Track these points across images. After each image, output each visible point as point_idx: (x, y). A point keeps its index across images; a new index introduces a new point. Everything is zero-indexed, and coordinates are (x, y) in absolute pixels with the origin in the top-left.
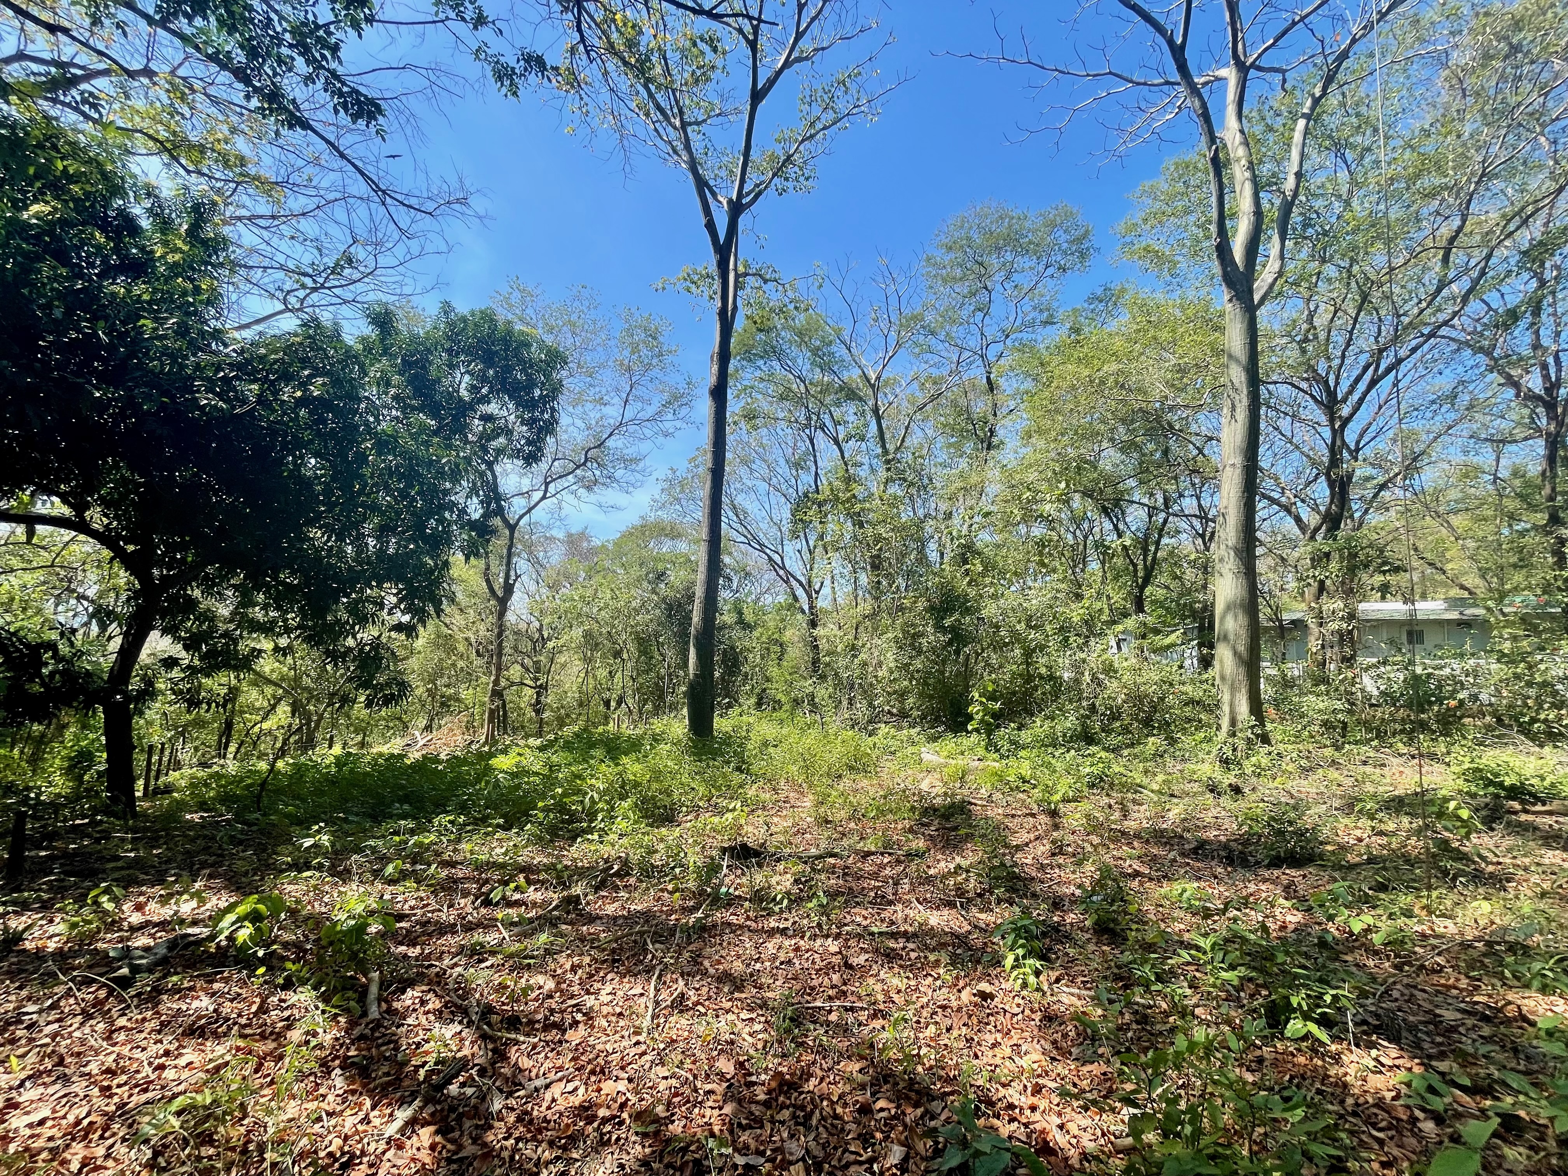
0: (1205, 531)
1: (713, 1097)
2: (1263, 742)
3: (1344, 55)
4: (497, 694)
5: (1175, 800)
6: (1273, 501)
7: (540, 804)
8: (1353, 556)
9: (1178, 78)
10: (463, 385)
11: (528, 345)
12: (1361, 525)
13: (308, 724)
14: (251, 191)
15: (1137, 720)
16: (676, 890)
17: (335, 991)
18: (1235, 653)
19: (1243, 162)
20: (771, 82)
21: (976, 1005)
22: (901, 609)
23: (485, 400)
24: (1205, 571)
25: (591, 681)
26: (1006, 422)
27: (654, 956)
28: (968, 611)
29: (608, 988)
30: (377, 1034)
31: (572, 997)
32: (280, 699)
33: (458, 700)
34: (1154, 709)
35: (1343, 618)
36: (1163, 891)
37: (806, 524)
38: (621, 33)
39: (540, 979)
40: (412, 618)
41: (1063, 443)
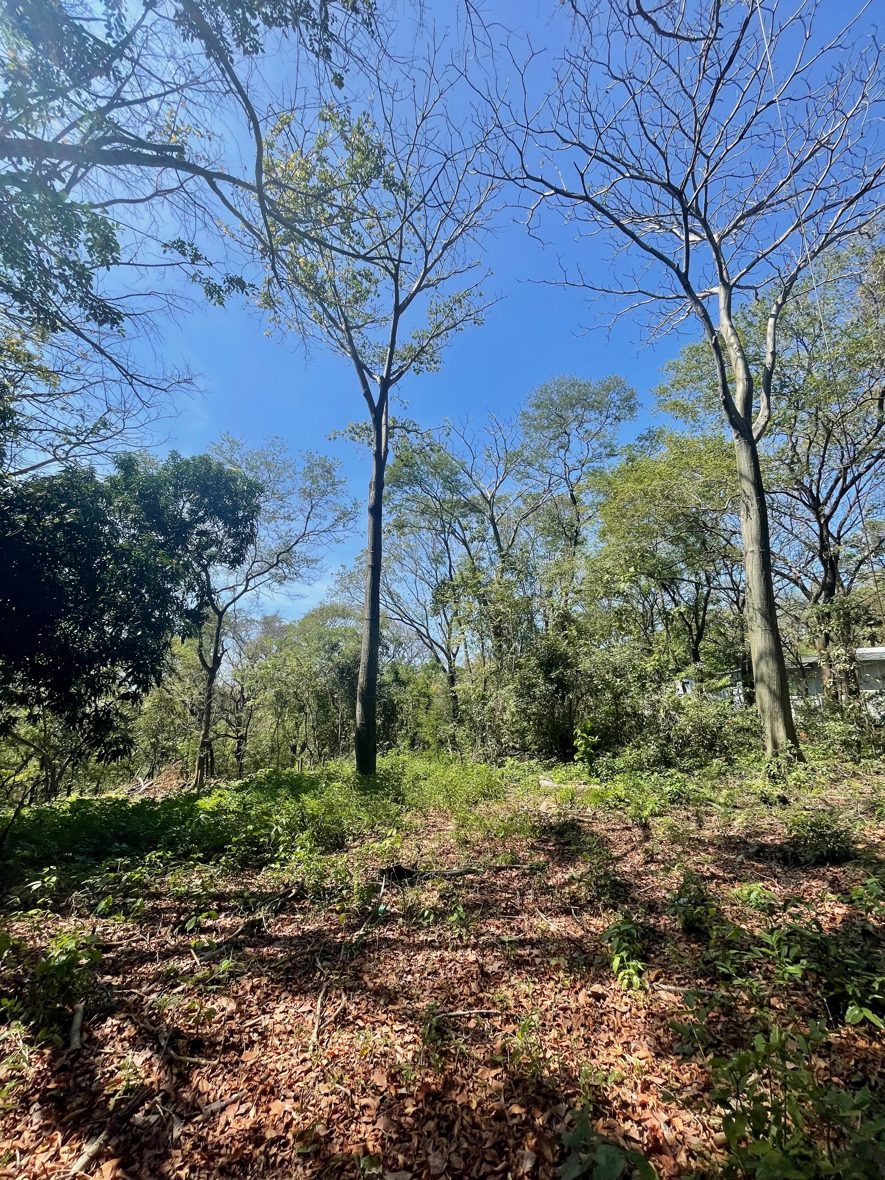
0: (738, 599)
1: (368, 1112)
2: (799, 760)
3: (794, 278)
4: (206, 745)
5: (738, 811)
6: (784, 576)
7: (234, 839)
8: (848, 614)
9: (683, 293)
10: (185, 510)
11: (234, 480)
12: (849, 591)
13: (53, 775)
14: (34, 377)
15: (702, 746)
16: (343, 910)
17: (43, 1025)
18: (771, 691)
19: (735, 346)
20: (409, 300)
21: (591, 1005)
22: (519, 666)
23: (202, 520)
24: (742, 629)
25: (281, 731)
26: (587, 525)
27: (322, 974)
28: (569, 666)
29: (282, 1007)
30: (77, 1065)
31: (250, 1017)
32: (31, 756)
33: (176, 751)
34: (714, 736)
35: (845, 661)
36: (735, 891)
37: (444, 603)
38: (303, 271)
39: (223, 1001)
40: (138, 688)
41: (629, 539)
